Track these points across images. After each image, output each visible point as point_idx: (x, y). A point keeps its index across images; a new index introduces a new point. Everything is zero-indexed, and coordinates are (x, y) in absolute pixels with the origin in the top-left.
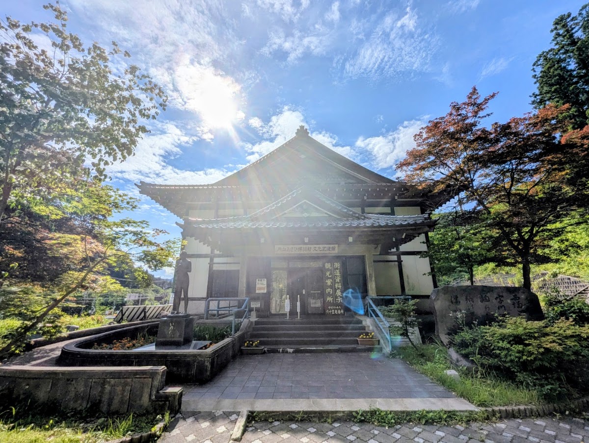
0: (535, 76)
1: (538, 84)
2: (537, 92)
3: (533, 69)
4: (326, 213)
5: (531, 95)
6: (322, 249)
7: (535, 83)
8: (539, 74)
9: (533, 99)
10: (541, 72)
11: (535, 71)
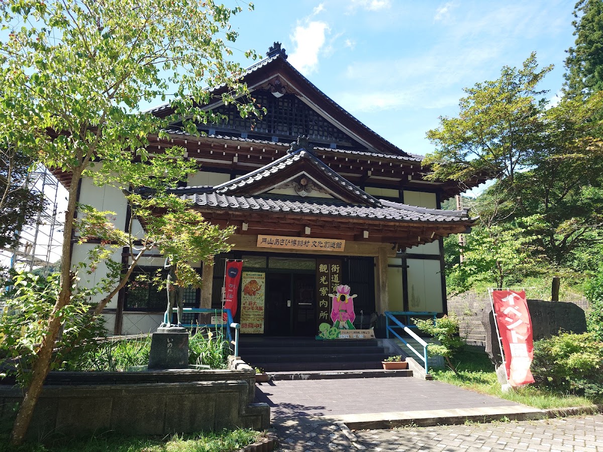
0: (574, 23)
1: (577, 36)
2: (575, 48)
3: (575, 12)
4: (331, 194)
5: (568, 49)
6: (324, 244)
7: (574, 34)
8: (579, 20)
9: (568, 55)
10: (583, 18)
11: (576, 16)
